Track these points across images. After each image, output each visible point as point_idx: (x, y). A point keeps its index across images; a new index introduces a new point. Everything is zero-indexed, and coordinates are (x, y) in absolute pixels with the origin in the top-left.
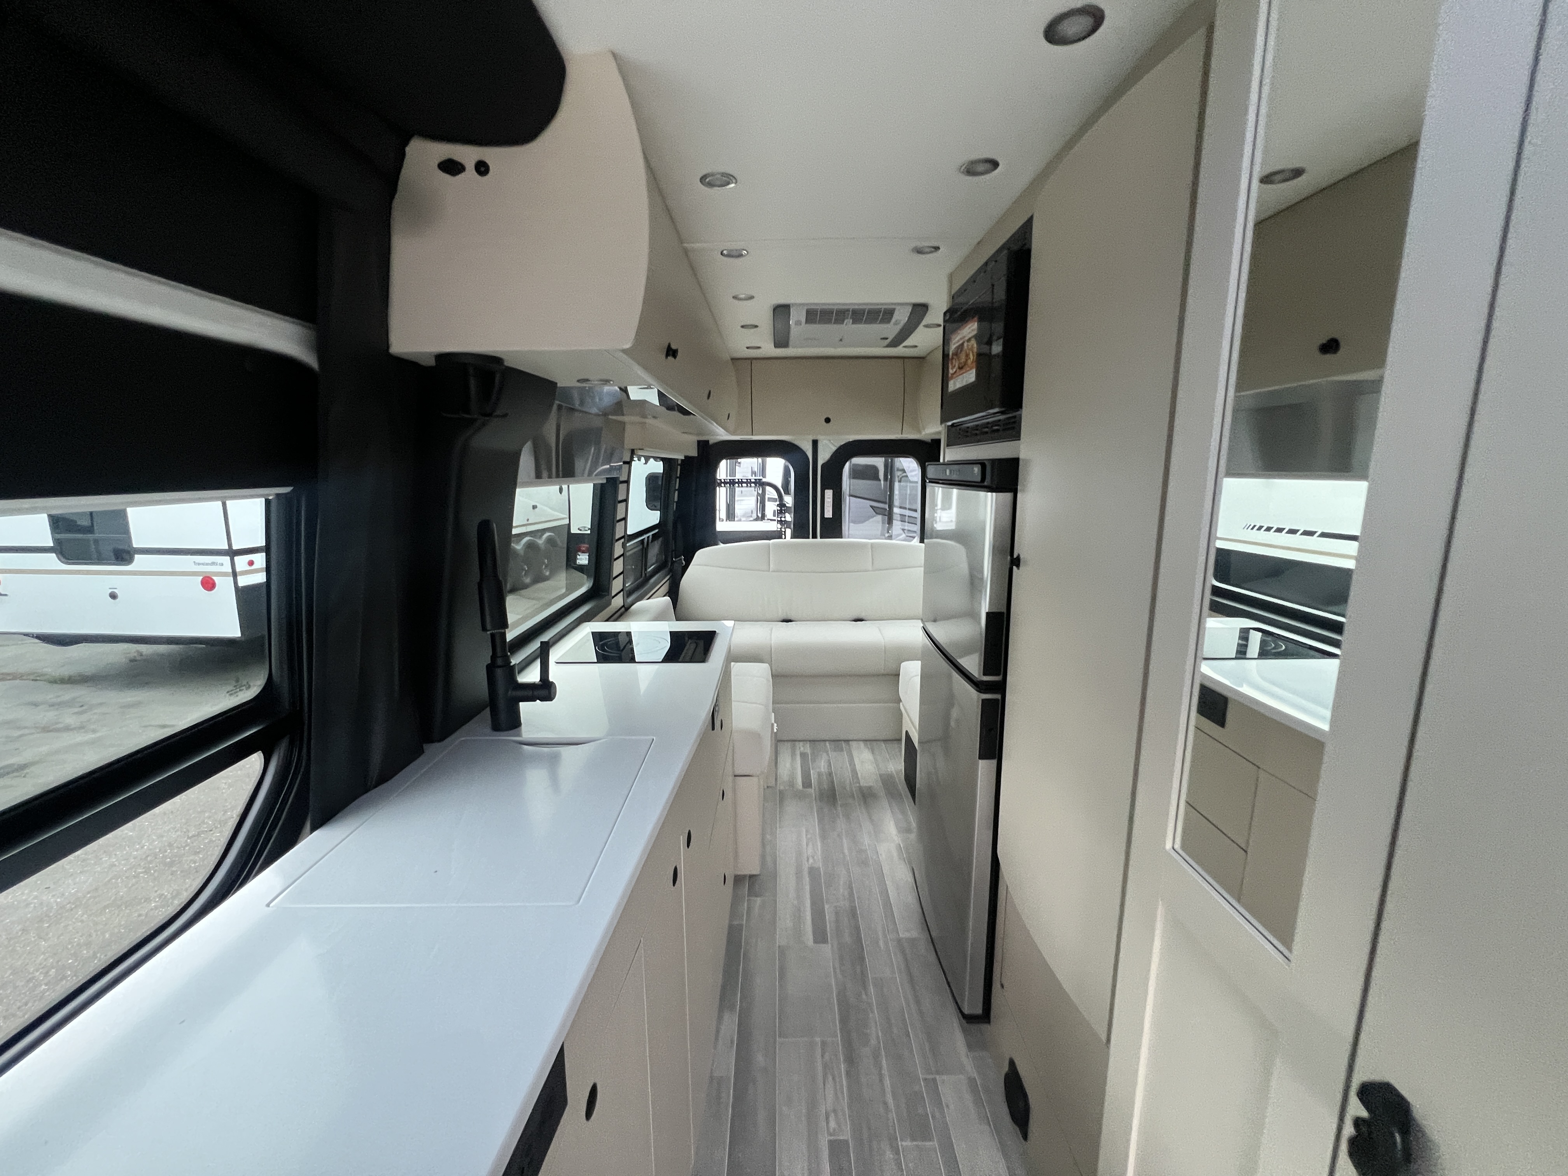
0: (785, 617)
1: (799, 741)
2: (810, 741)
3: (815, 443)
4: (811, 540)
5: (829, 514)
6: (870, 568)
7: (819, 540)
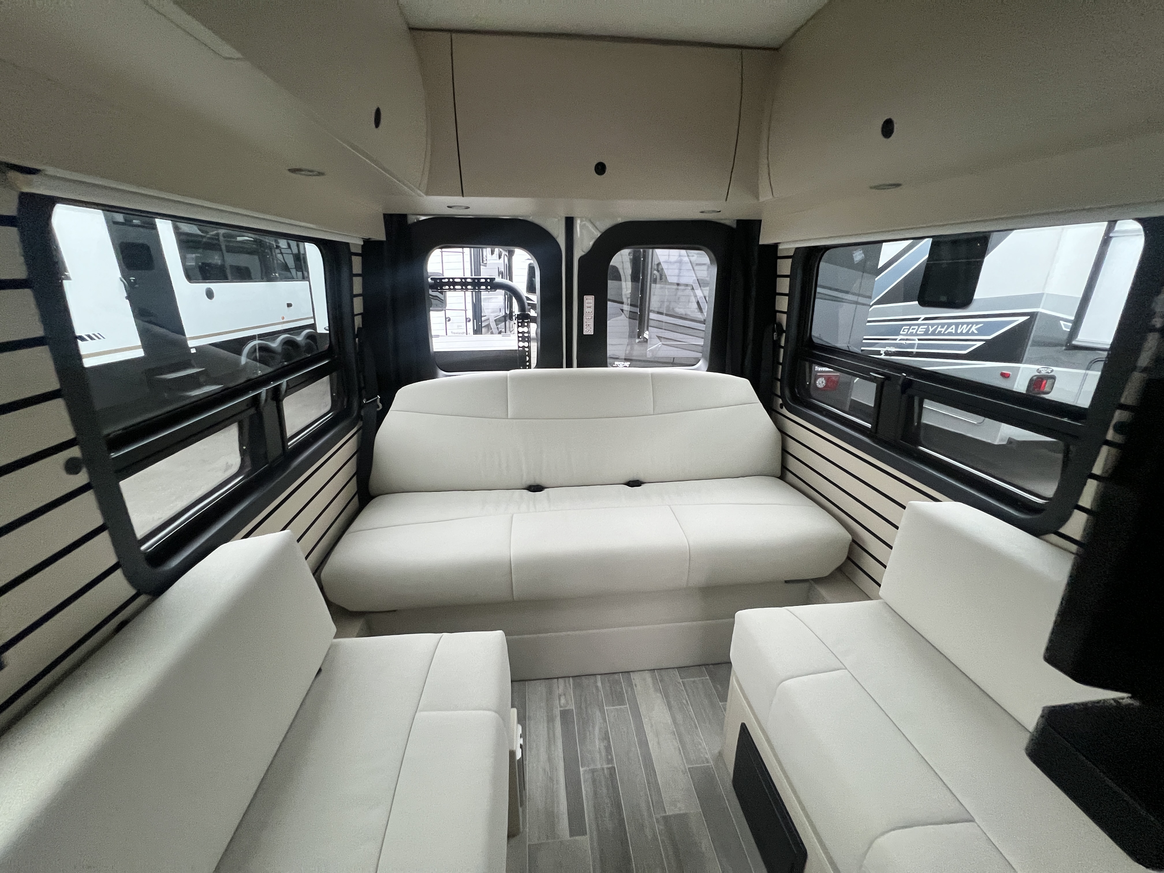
0: (531, 482)
1: (558, 678)
2: (572, 677)
3: (570, 222)
4: (565, 370)
5: (589, 329)
6: (652, 412)
7: (575, 370)
